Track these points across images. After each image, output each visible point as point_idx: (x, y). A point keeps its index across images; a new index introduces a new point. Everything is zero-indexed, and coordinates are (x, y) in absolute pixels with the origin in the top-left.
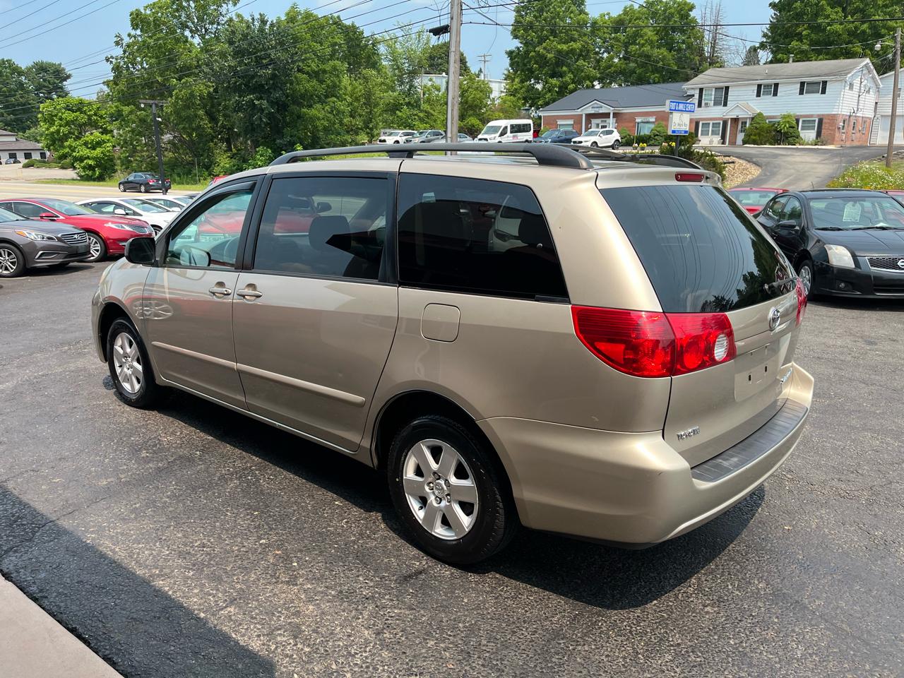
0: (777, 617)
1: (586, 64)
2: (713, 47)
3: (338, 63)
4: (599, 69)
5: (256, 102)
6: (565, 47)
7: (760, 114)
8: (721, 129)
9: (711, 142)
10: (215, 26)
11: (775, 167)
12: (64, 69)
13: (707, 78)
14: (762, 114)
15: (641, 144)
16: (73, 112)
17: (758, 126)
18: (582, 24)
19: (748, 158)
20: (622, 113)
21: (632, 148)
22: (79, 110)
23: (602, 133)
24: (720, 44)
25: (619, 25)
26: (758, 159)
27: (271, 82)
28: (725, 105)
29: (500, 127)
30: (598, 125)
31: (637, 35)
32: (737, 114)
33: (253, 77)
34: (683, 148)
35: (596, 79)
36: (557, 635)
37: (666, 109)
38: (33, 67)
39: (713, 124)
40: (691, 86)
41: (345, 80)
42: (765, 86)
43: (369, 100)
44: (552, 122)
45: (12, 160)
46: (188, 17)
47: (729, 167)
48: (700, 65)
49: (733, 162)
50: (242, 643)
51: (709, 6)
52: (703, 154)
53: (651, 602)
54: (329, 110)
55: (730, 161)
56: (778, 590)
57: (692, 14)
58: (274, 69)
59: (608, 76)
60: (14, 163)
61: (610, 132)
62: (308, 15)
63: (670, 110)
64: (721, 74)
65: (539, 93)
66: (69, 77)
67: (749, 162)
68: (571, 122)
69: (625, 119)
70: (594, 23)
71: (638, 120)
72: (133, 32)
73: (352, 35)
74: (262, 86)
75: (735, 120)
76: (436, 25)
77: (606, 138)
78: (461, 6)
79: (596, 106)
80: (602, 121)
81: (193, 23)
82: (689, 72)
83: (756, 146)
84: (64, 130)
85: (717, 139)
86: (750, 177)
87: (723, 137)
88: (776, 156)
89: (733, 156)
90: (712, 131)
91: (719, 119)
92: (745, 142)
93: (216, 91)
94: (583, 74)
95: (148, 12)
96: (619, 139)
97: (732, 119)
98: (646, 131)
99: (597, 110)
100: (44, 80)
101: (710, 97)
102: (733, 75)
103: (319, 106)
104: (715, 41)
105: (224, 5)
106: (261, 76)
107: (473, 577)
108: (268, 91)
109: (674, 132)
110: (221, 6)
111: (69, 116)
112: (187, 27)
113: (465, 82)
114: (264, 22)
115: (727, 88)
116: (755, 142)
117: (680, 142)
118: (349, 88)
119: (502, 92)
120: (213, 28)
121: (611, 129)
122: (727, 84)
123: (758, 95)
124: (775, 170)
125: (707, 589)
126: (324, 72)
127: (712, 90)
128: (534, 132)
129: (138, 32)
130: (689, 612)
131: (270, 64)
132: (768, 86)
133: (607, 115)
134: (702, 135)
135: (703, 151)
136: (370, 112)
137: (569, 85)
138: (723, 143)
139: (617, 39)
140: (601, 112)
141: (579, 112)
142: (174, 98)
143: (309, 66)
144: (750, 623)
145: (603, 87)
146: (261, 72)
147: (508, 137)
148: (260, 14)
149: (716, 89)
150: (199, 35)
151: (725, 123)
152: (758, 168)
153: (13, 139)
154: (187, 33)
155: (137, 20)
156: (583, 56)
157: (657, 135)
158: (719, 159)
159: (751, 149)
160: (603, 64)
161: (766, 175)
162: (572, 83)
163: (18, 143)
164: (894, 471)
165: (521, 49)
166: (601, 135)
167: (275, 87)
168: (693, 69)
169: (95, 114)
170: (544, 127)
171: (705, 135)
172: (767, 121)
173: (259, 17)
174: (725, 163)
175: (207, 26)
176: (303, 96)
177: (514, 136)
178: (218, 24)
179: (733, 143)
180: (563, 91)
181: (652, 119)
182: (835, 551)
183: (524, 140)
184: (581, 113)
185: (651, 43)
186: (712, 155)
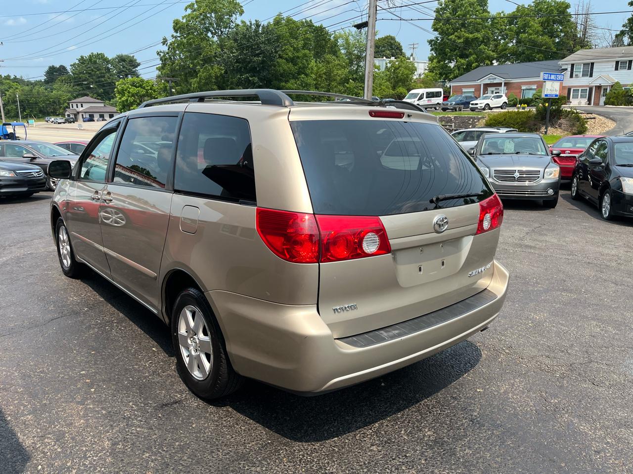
0: (426, 460)
1: (487, 48)
2: (584, 35)
3: (307, 51)
4: (497, 52)
5: (250, 79)
6: (471, 36)
7: (617, 83)
8: (588, 93)
9: (580, 103)
10: (228, 29)
11: (627, 122)
12: (136, 60)
13: (578, 56)
14: (619, 83)
15: (523, 105)
16: (137, 87)
17: (616, 92)
18: (485, 20)
19: (607, 116)
20: (512, 83)
21: (516, 108)
22: (141, 86)
23: (494, 97)
24: (590, 32)
25: (512, 19)
26: (614, 116)
27: (261, 65)
28: (591, 76)
29: (418, 94)
30: (492, 92)
31: (526, 25)
32: (600, 83)
33: (249, 62)
34: (554, 107)
35: (495, 59)
36: (243, 457)
37: (541, 79)
38: (116, 58)
39: (582, 90)
40: (566, 63)
41: (313, 63)
42: (621, 62)
43: (329, 76)
44: (458, 90)
45: (101, 119)
46: (210, 24)
47: (590, 122)
48: (574, 47)
49: (594, 118)
50: (21, 440)
51: (581, 5)
52: (569, 112)
53: (332, 438)
54: (300, 83)
55: (592, 117)
56: (440, 438)
57: (569, 10)
58: (263, 57)
59: (503, 57)
60: (102, 120)
61: (500, 97)
62: (289, 21)
63: (544, 79)
64: (590, 54)
65: (451, 70)
66: (139, 65)
67: (607, 118)
68: (473, 90)
69: (514, 87)
70: (494, 18)
71: (524, 87)
72: (175, 34)
73: (320, 32)
74: (256, 68)
75: (599, 88)
76: (360, 22)
77: (496, 101)
78: (376, 8)
79: (491, 78)
80: (496, 89)
81: (213, 27)
82: (565, 52)
83: (614, 106)
84: (131, 99)
85: (584, 101)
86: (607, 129)
87: (589, 100)
88: (628, 114)
89: (594, 113)
90: (581, 95)
91: (587, 86)
92: (606, 104)
93: (226, 72)
94: (484, 55)
95: (184, 21)
96: (507, 101)
97: (596, 86)
98: (529, 95)
99: (492, 80)
100: (124, 67)
101: (579, 70)
102: (597, 55)
103: (292, 81)
104: (585, 30)
105: (234, 15)
106: (254, 62)
107: (212, 409)
108: (259, 72)
109: (546, 95)
110: (232, 16)
111: (133, 90)
112: (210, 30)
113: (397, 63)
114: (258, 26)
115: (593, 64)
116: (613, 104)
117: (552, 103)
118: (315, 69)
119: (425, 69)
120: (226, 31)
121: (502, 94)
122: (592, 61)
123: (616, 69)
124: (627, 124)
125: (383, 433)
126: (298, 57)
127: (581, 65)
128: (444, 97)
129: (178, 34)
130: (357, 448)
131: (261, 54)
132: (624, 62)
133: (500, 85)
134: (573, 98)
135: (570, 110)
136: (329, 85)
137: (473, 63)
138: (589, 104)
139: (510, 30)
140: (495, 82)
141: (478, 82)
142: (198, 78)
143: (286, 54)
144: (400, 462)
145: (499, 64)
146: (255, 59)
147: (424, 101)
148: (256, 21)
149: (584, 64)
150: (217, 36)
151: (591, 89)
152: (614, 122)
153: (102, 105)
154: (210, 34)
155: (177, 26)
156: (484, 42)
157: (538, 98)
158: (583, 116)
159: (610, 108)
160: (500, 48)
161: (620, 128)
162: (476, 62)
163: (105, 108)
164: (599, 353)
165: (439, 38)
166: (493, 99)
167: (263, 68)
168: (568, 50)
169: (151, 89)
170: (453, 94)
171: (576, 98)
172: (623, 89)
173: (255, 22)
174: (588, 119)
175: (222, 29)
176: (282, 75)
177: (428, 100)
178: (230, 28)
179: (597, 104)
180: (468, 68)
181: (534, 87)
182: (507, 412)
183: (436, 103)
184: (480, 83)
185: (537, 33)
186: (577, 112)
